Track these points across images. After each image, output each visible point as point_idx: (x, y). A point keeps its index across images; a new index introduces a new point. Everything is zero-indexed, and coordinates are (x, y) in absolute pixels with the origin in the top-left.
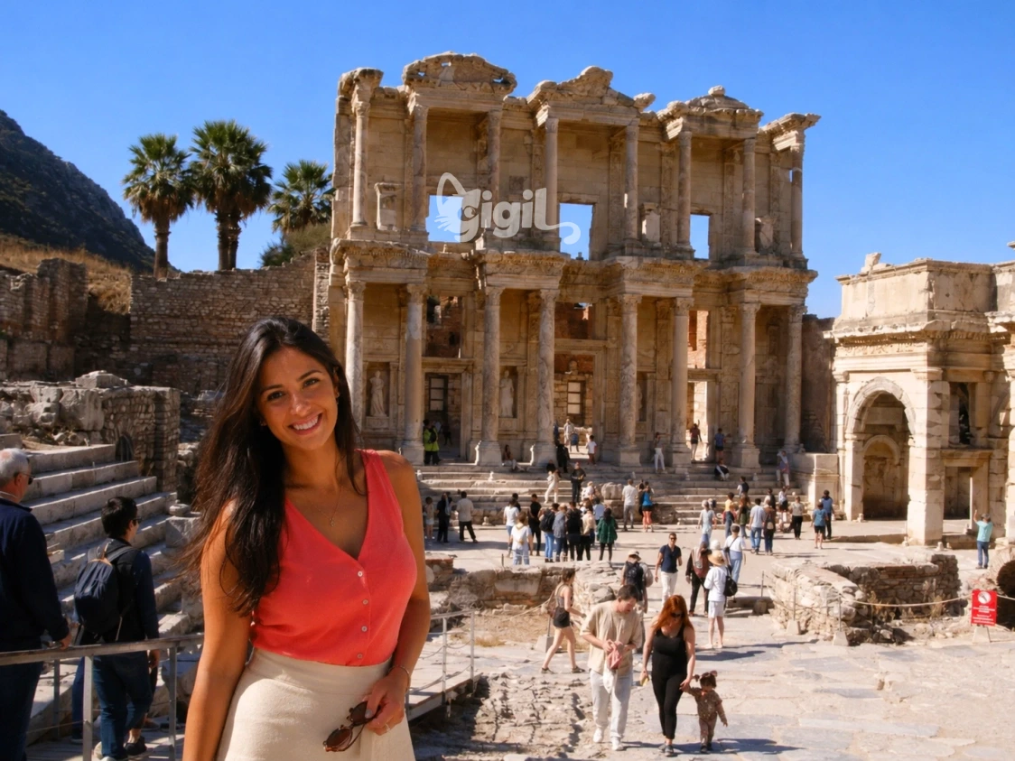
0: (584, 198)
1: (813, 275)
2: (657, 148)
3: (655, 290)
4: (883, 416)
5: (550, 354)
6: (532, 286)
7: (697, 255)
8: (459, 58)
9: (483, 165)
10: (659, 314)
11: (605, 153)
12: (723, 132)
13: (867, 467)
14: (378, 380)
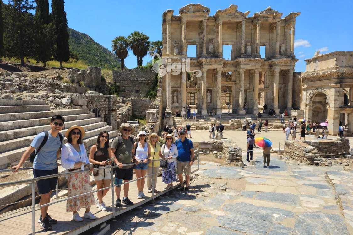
0: (229, 43)
1: (297, 60)
2: (250, 27)
3: (249, 67)
4: (318, 99)
5: (220, 86)
6: (215, 68)
7: (262, 57)
8: (194, 5)
9: (202, 36)
10: (250, 74)
11: (236, 30)
12: (270, 20)
13: (313, 114)
14: (175, 95)
